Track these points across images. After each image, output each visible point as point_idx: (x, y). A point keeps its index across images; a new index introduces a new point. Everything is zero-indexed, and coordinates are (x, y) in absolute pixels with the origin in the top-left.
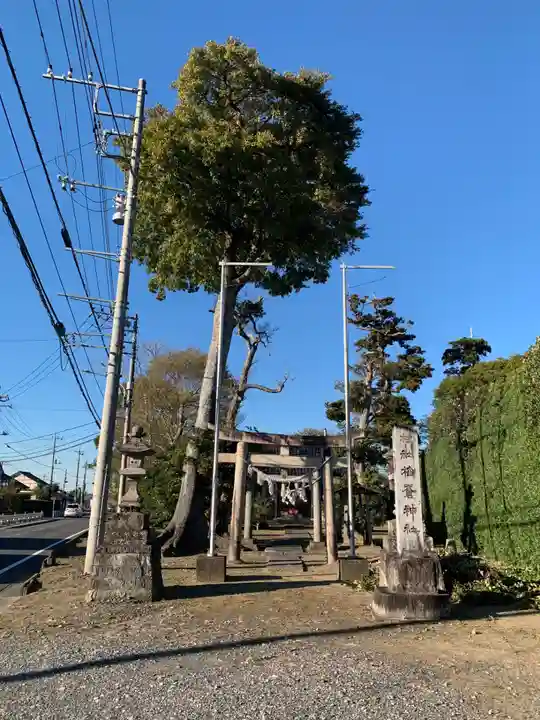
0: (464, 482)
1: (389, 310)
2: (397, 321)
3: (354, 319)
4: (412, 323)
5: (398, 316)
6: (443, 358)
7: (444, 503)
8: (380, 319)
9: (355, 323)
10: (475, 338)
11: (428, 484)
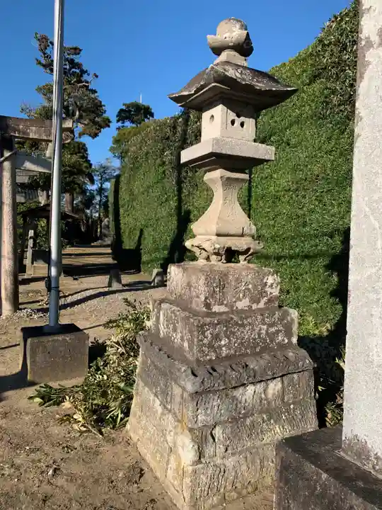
0: (179, 208)
1: (76, 61)
2: (83, 72)
3: (44, 62)
4: (97, 76)
5: (85, 68)
6: (117, 116)
7: (142, 231)
8: (68, 67)
9: (44, 66)
10: (144, 104)
11: (121, 211)
